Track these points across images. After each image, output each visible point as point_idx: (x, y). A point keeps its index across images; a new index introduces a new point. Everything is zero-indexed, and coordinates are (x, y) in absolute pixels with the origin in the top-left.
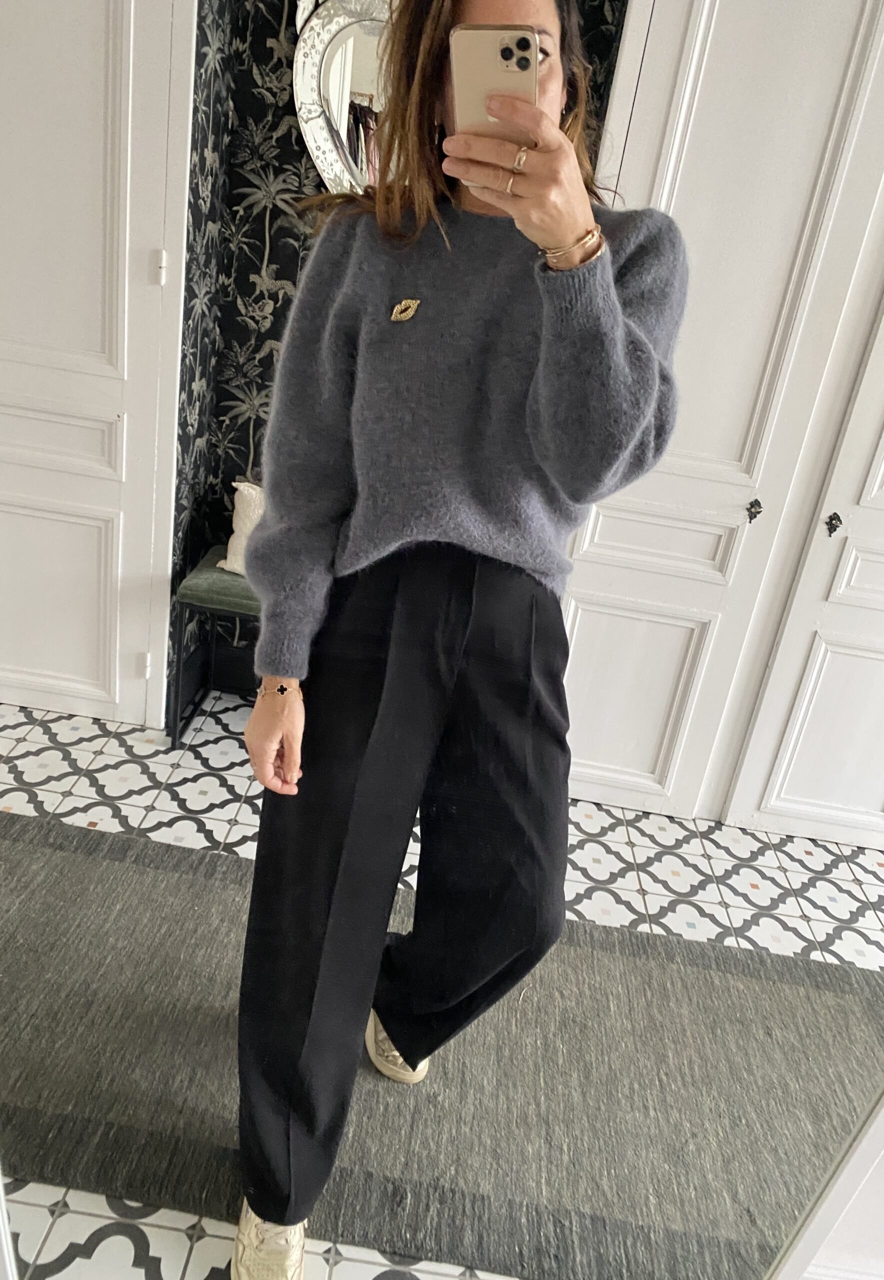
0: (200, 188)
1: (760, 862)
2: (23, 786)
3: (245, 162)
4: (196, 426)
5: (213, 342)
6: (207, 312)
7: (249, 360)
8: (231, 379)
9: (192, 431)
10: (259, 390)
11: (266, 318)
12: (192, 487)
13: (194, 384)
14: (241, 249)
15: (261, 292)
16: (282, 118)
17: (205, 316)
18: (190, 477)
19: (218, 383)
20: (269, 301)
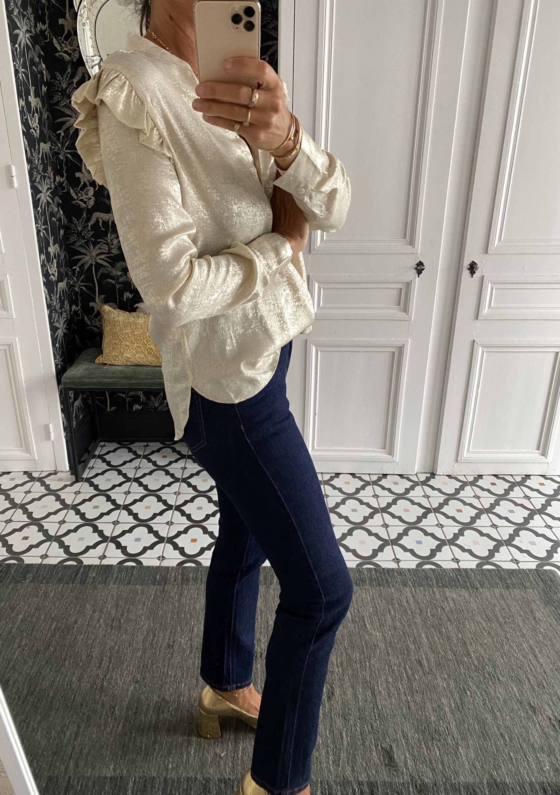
0: (30, 122)
1: (462, 494)
3: (59, 101)
4: (56, 275)
5: (60, 220)
7: (84, 228)
8: (75, 242)
9: (53, 278)
10: (94, 246)
11: (91, 199)
12: (61, 314)
13: (49, 248)
14: (67, 157)
15: (84, 182)
16: (77, 69)
17: (50, 203)
18: (58, 307)
19: (67, 246)
20: (90, 188)
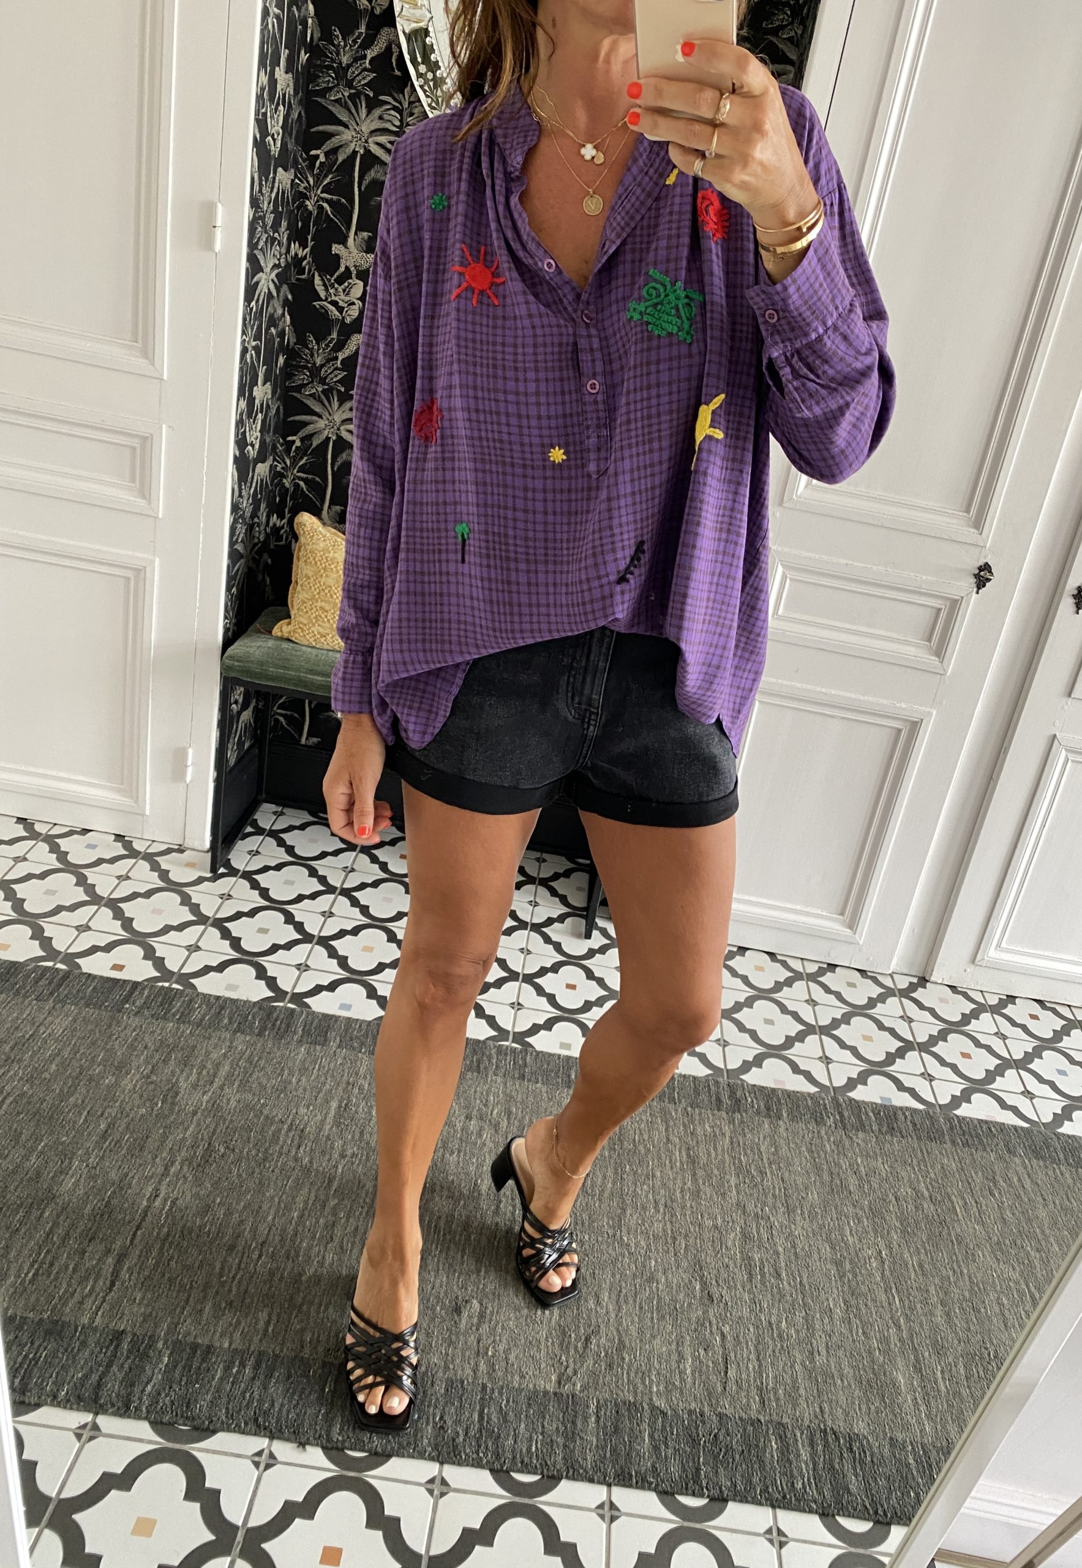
0: (269, 120)
1: (975, 1026)
2: (23, 915)
3: (331, 89)
4: (257, 446)
5: (282, 334)
6: (275, 294)
7: (328, 361)
8: (304, 386)
9: (252, 452)
10: (341, 403)
11: (353, 304)
12: (250, 528)
13: (255, 388)
14: (321, 208)
15: (347, 268)
16: (378, 32)
17: (273, 297)
18: (248, 514)
19: (287, 390)
20: (358, 281)
